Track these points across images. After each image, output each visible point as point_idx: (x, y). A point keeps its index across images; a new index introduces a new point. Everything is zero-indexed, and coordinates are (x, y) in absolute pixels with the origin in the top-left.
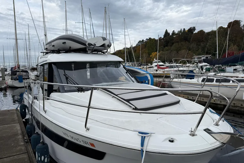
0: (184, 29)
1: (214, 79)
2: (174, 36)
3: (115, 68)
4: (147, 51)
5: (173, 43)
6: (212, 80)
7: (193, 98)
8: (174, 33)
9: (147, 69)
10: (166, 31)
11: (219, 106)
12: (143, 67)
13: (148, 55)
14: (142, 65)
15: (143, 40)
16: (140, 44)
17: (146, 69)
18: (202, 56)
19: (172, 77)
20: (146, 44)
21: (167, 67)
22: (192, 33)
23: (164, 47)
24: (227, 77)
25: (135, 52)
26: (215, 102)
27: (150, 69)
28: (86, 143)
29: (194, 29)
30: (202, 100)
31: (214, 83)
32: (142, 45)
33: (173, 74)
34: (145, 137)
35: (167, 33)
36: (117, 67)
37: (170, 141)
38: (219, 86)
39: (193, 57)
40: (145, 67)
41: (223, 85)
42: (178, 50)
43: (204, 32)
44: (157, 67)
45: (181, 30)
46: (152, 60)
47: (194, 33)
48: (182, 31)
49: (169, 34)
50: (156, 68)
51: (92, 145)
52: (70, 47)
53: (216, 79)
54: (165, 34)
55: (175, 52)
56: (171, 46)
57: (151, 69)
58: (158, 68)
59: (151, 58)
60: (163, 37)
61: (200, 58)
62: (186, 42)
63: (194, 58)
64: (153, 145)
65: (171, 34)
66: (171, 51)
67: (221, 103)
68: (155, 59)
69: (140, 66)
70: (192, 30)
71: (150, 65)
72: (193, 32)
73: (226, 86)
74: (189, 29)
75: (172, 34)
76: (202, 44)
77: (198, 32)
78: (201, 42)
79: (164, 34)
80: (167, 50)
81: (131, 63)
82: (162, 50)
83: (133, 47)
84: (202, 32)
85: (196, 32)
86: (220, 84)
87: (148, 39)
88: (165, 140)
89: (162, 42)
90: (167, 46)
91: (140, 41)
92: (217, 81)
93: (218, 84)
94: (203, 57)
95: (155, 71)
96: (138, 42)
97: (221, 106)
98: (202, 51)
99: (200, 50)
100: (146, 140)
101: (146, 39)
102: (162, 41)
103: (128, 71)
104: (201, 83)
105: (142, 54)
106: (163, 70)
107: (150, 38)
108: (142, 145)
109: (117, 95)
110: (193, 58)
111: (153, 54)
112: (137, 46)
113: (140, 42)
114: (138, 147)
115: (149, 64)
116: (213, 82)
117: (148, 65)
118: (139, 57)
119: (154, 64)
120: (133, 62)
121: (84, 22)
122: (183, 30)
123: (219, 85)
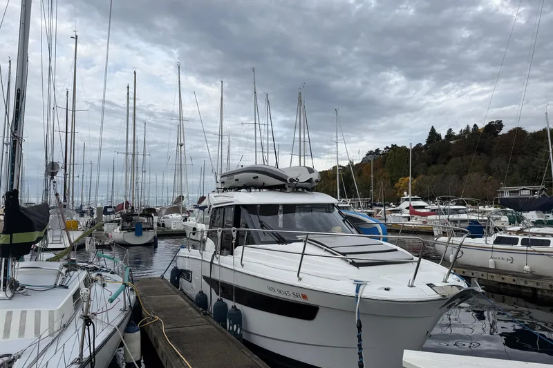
0: (475, 126)
1: (518, 239)
2: (451, 142)
3: (325, 213)
4: (387, 175)
5: (449, 158)
6: (514, 241)
7: (473, 274)
8: (450, 135)
9: (388, 216)
10: (433, 130)
11: (524, 291)
12: (378, 211)
13: (389, 183)
14: (376, 205)
15: (378, 150)
16: (371, 158)
17: (383, 214)
18: (523, 187)
19: (436, 234)
20: (385, 158)
21: (433, 212)
22: (496, 134)
23: (429, 165)
24: (544, 235)
25: (359, 175)
26: (515, 283)
27: (393, 214)
28: (297, 296)
29: (500, 125)
30: (490, 279)
31: (519, 246)
32: (374, 160)
33: (439, 227)
34: (360, 285)
35: (433, 135)
36: (329, 212)
37: (385, 289)
38: (527, 253)
39: (499, 189)
40: (383, 209)
41: (535, 251)
42: (461, 174)
43: (524, 132)
44: (408, 211)
45: (468, 127)
46: (398, 194)
47: (500, 134)
48: (471, 129)
49: (439, 136)
50: (407, 213)
51: (304, 297)
52: (264, 183)
53: (523, 239)
54: (429, 137)
55: (454, 176)
56: (445, 163)
57: (397, 215)
58: (413, 213)
59: (397, 189)
60: (424, 143)
61: (518, 192)
62: (480, 155)
63: (502, 192)
64: (369, 292)
65: (443, 138)
66: (446, 174)
67: (526, 285)
68: (405, 193)
69: (371, 207)
70: (493, 128)
71: (393, 207)
72: (498, 132)
73: (541, 253)
74: (487, 126)
75: (446, 136)
76: (520, 160)
77: (511, 132)
78: (519, 154)
79: (427, 138)
80: (436, 173)
81: (349, 201)
82: (424, 174)
83: (355, 164)
84: (518, 133)
85: (504, 131)
86: (529, 249)
87: (390, 147)
88: (381, 288)
89: (424, 154)
90: (435, 163)
91: (371, 151)
92: (525, 242)
93: (525, 248)
94: (524, 189)
95: (407, 219)
96: (367, 155)
97: (527, 291)
98: (521, 177)
99: (517, 174)
100: (361, 287)
101: (385, 149)
102: (423, 151)
103: (347, 219)
104: (491, 246)
105: (375, 181)
106: (424, 219)
107: (394, 147)
108: (357, 291)
109: (330, 248)
110: (499, 192)
111: (402, 182)
112: (365, 162)
113: (370, 153)
114: (353, 293)
115: (392, 204)
116: (517, 244)
117: (390, 206)
118: (369, 188)
119: (404, 205)
120: (355, 197)
121: (257, 122)
122: (471, 127)
123: (527, 251)
